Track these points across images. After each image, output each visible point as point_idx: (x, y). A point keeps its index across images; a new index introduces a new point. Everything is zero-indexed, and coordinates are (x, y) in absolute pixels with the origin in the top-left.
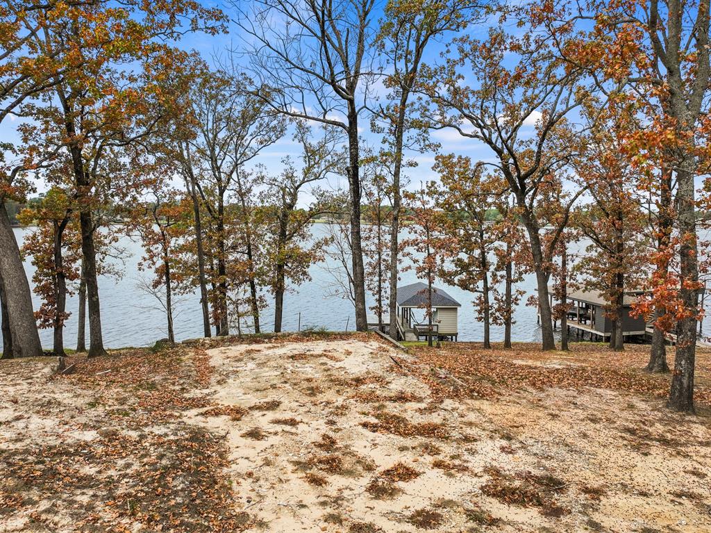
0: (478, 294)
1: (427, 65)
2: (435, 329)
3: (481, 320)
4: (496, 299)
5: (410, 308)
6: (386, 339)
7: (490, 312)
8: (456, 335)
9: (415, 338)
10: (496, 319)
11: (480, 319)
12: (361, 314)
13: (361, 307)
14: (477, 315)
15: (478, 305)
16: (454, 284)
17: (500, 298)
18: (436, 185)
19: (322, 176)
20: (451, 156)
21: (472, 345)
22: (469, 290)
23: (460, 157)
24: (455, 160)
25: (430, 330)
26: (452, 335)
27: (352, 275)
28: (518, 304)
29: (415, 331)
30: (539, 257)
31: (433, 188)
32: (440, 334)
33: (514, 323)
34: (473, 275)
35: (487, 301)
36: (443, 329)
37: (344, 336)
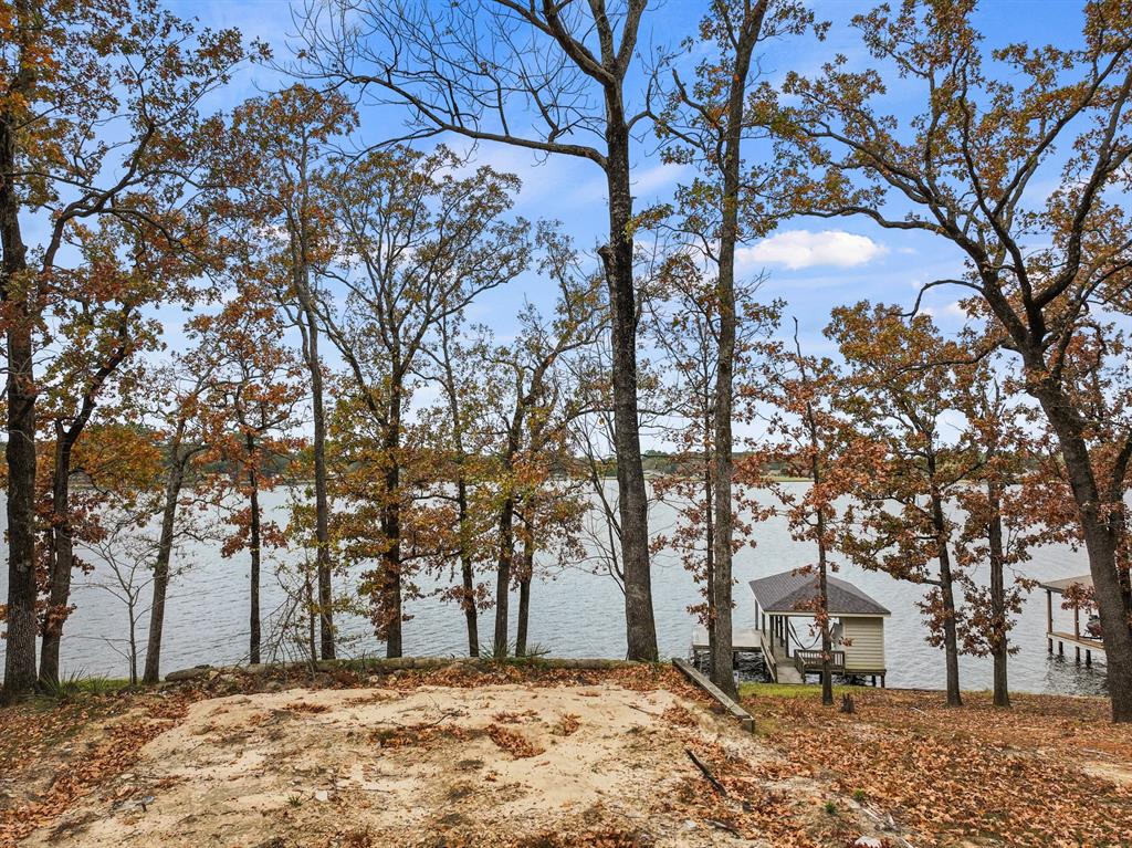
0: (928, 589)
1: (800, 77)
2: (838, 660)
3: (938, 643)
4: (969, 598)
5: (786, 617)
6: (697, 684)
7: (958, 626)
8: (882, 673)
9: (796, 677)
10: (971, 641)
11: (935, 641)
12: (640, 617)
13: (638, 596)
14: (928, 631)
15: (929, 611)
16: (875, 567)
17: (977, 596)
18: (832, 367)
19: (593, 338)
20: (862, 306)
21: (919, 698)
22: (909, 579)
23: (880, 307)
24: (870, 314)
25: (826, 662)
26: (874, 674)
27: (618, 516)
28: (1019, 611)
29: (796, 662)
30: (1087, 490)
31: (826, 373)
32: (849, 671)
33: (1014, 651)
34: (914, 548)
35: (949, 602)
36: (855, 661)
37: (589, 672)
